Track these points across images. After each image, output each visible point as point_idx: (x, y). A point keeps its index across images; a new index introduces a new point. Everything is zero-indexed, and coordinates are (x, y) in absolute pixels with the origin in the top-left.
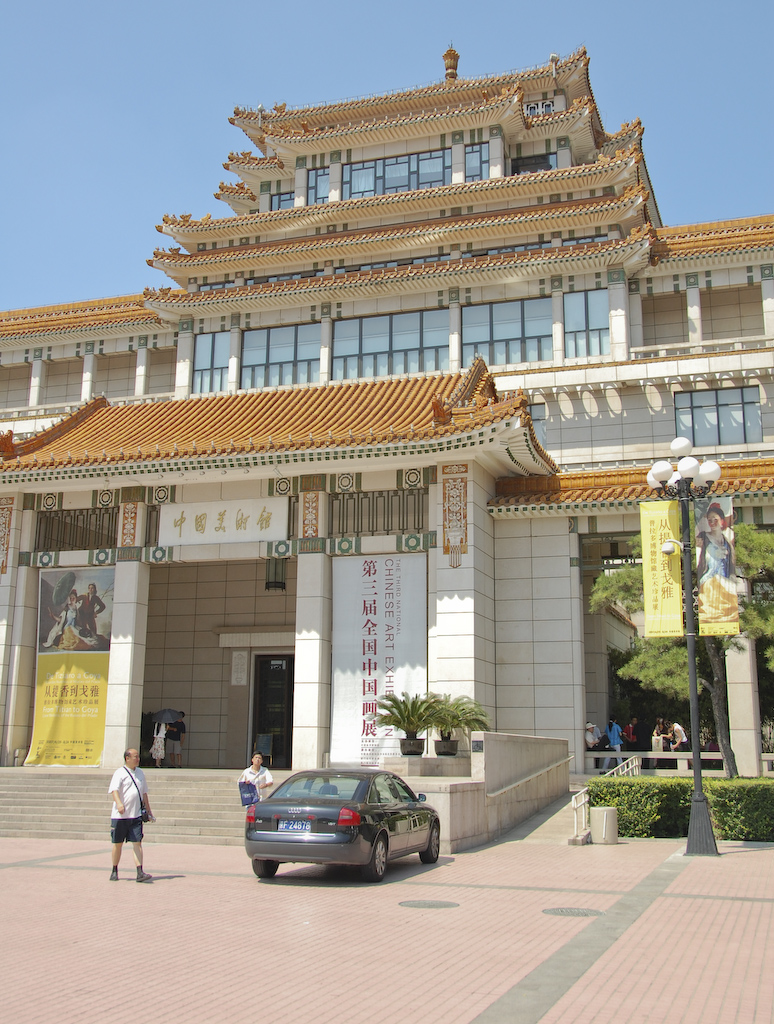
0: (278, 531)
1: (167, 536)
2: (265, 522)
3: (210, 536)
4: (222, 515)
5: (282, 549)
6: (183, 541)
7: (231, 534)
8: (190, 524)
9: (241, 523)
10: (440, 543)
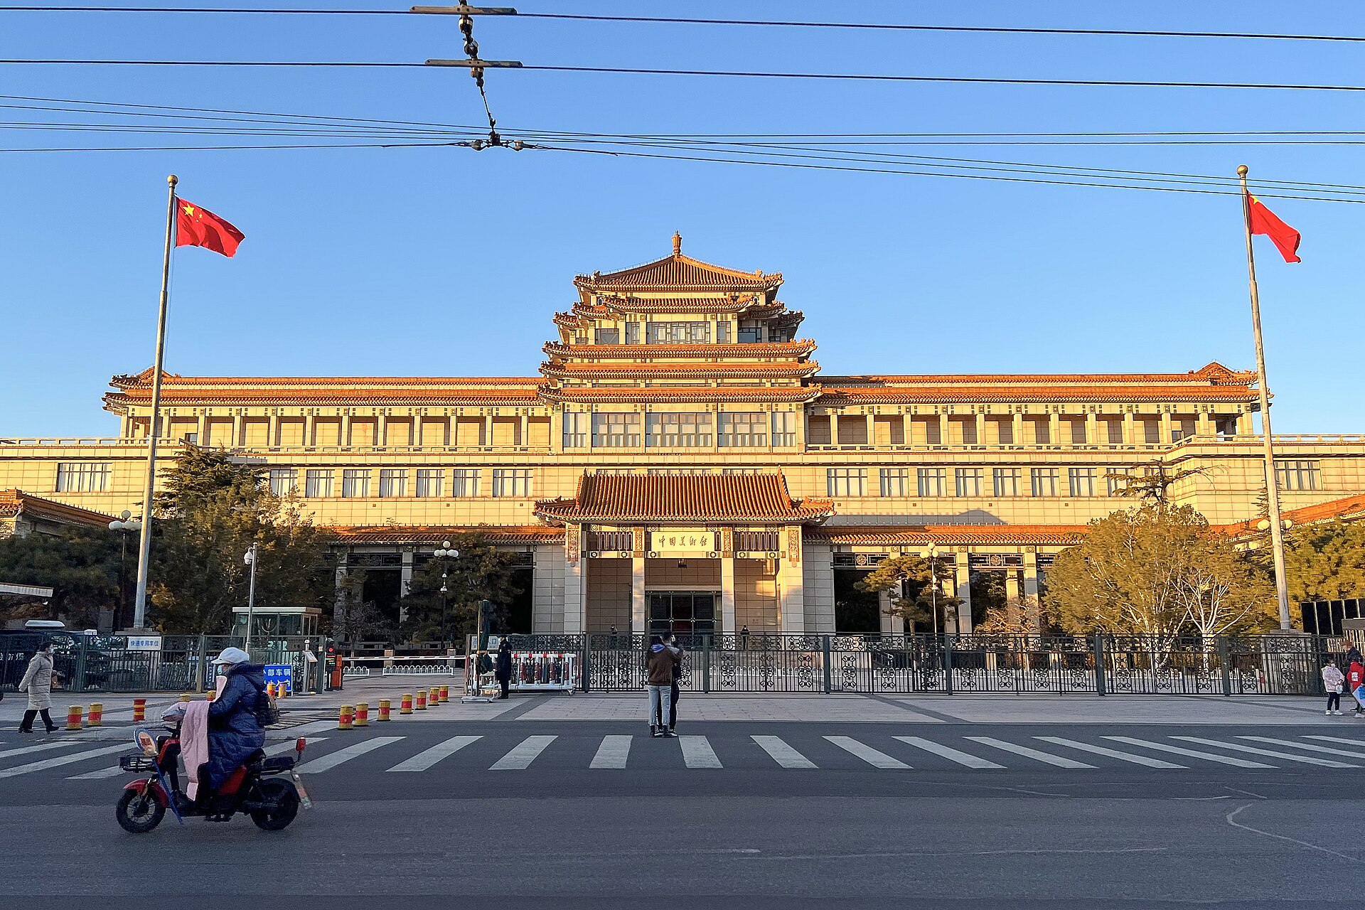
0: (710, 547)
1: (656, 546)
2: (704, 542)
3: (677, 547)
4: (683, 539)
5: (713, 555)
6: (664, 549)
7: (688, 547)
8: (667, 542)
9: (693, 542)
10: (787, 556)
